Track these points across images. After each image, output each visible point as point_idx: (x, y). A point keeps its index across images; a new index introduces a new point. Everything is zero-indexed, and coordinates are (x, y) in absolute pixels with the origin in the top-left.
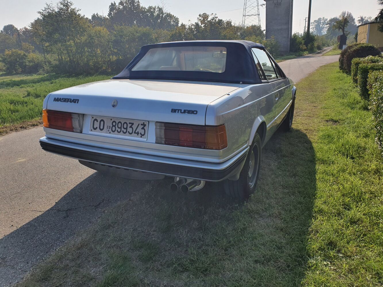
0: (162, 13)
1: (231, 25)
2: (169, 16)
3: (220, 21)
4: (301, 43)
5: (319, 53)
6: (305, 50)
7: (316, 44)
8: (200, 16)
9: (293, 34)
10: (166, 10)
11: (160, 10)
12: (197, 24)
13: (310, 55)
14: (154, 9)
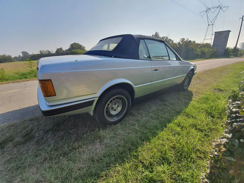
0: (167, 39)
1: (195, 43)
2: (170, 40)
3: (190, 41)
4: (230, 52)
5: (239, 57)
6: (232, 55)
7: (239, 53)
8: (181, 39)
9: (227, 47)
10: (169, 38)
11: (167, 38)
12: (179, 42)
13: (234, 57)
14: (165, 37)
